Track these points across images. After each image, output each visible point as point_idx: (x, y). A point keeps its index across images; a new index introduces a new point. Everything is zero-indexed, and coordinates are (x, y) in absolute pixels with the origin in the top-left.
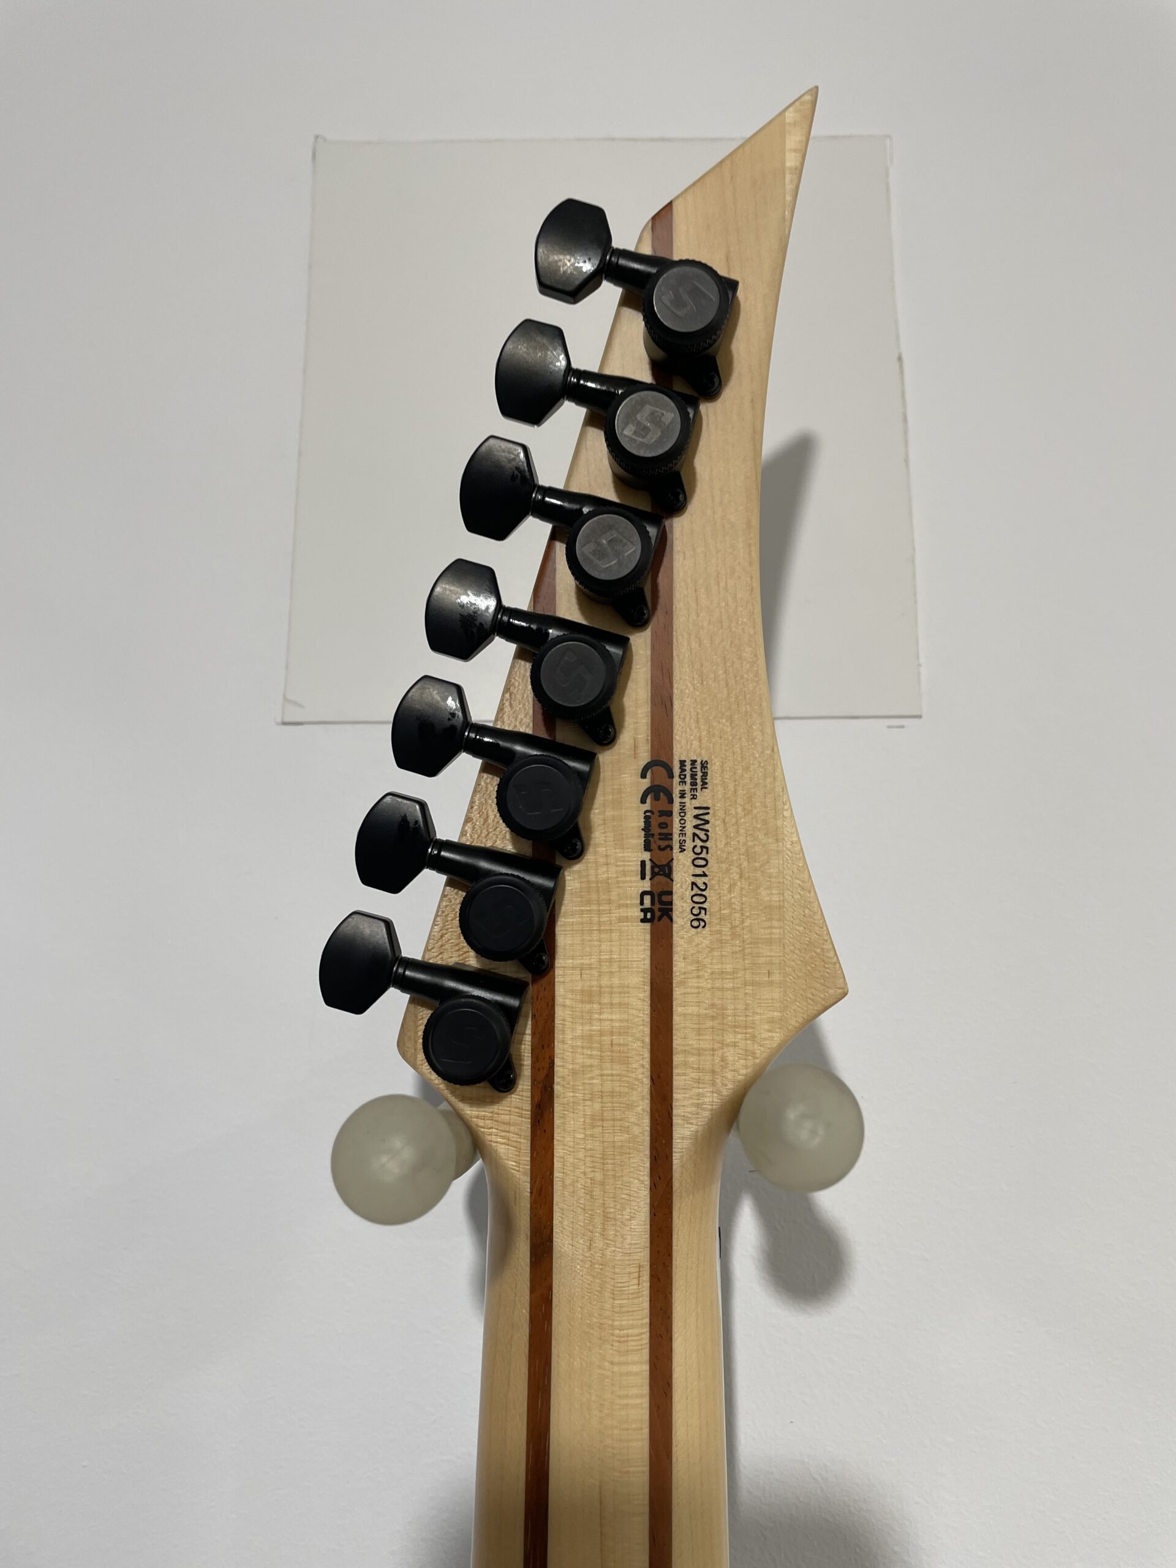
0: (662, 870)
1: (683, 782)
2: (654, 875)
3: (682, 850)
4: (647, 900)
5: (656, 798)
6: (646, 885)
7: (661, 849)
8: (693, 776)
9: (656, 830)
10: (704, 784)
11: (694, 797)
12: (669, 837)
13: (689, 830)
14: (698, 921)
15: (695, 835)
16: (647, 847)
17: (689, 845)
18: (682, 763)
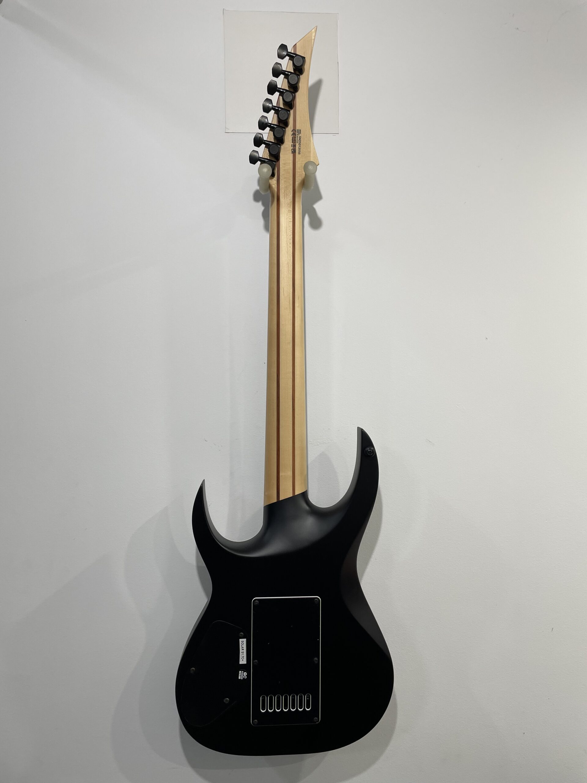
0: (294, 146)
1: (297, 133)
2: (293, 146)
3: (297, 143)
4: (292, 150)
5: (294, 135)
6: (292, 148)
7: (294, 143)
8: (299, 132)
9: (294, 140)
10: (300, 133)
11: (299, 135)
12: (295, 141)
13: (298, 140)
14: (299, 153)
15: (299, 141)
16: (292, 142)
17: (298, 142)
18: (297, 130)
